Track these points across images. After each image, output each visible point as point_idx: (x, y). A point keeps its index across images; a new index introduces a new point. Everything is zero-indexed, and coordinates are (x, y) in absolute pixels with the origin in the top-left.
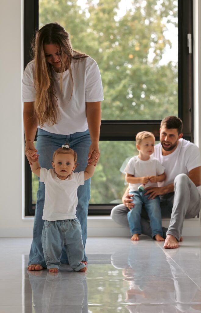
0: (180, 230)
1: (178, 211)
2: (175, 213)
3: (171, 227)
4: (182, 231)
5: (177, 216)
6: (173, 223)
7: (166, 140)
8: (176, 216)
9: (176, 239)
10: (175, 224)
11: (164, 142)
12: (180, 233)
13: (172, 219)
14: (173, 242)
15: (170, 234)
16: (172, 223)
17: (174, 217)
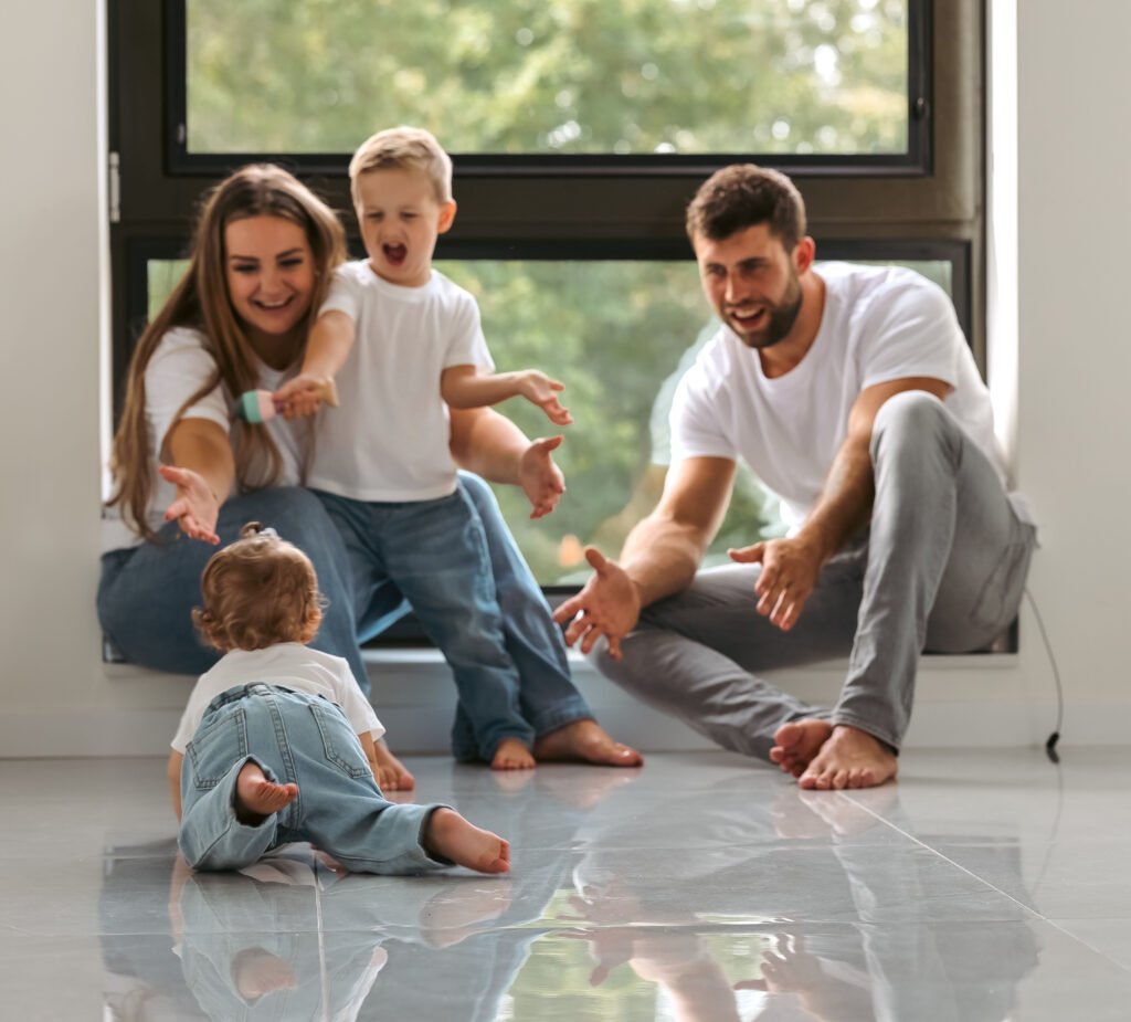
0: (903, 696)
1: (885, 598)
2: (874, 609)
3: (855, 683)
4: (911, 696)
5: (883, 623)
6: (865, 665)
7: (729, 296)
8: (876, 626)
9: (875, 746)
10: (874, 664)
11: (729, 311)
12: (899, 709)
13: (860, 638)
14: (854, 756)
15: (848, 723)
16: (857, 662)
17: (868, 629)
